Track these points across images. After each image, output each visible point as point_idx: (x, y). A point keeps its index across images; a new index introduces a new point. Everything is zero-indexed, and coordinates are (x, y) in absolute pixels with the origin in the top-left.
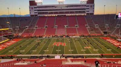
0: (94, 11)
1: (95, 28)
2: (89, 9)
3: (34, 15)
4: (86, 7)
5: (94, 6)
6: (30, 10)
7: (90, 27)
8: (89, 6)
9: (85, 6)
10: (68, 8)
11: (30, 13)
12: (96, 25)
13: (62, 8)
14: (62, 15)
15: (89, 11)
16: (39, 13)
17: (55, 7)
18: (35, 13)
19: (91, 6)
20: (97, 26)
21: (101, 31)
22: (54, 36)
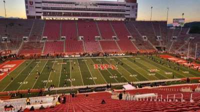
0: (136, 15)
1: (143, 42)
2: (129, 11)
3: (34, 17)
4: (125, 8)
5: (137, 6)
6: (27, 7)
7: (136, 39)
8: (129, 6)
9: (125, 5)
10: (98, 7)
11: (27, 12)
12: (143, 36)
13: (88, 7)
14: (87, 19)
15: (129, 15)
16: (45, 14)
17: (76, 5)
18: (37, 12)
19: (133, 7)
20: (145, 38)
21: (154, 46)
22: (82, 54)
